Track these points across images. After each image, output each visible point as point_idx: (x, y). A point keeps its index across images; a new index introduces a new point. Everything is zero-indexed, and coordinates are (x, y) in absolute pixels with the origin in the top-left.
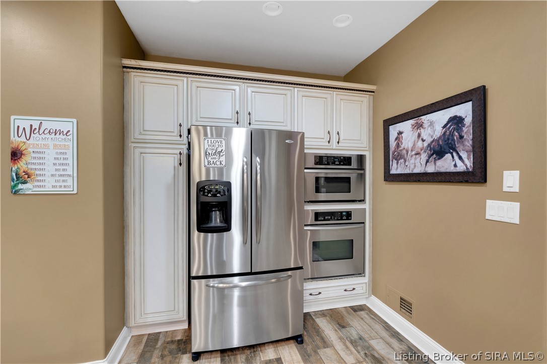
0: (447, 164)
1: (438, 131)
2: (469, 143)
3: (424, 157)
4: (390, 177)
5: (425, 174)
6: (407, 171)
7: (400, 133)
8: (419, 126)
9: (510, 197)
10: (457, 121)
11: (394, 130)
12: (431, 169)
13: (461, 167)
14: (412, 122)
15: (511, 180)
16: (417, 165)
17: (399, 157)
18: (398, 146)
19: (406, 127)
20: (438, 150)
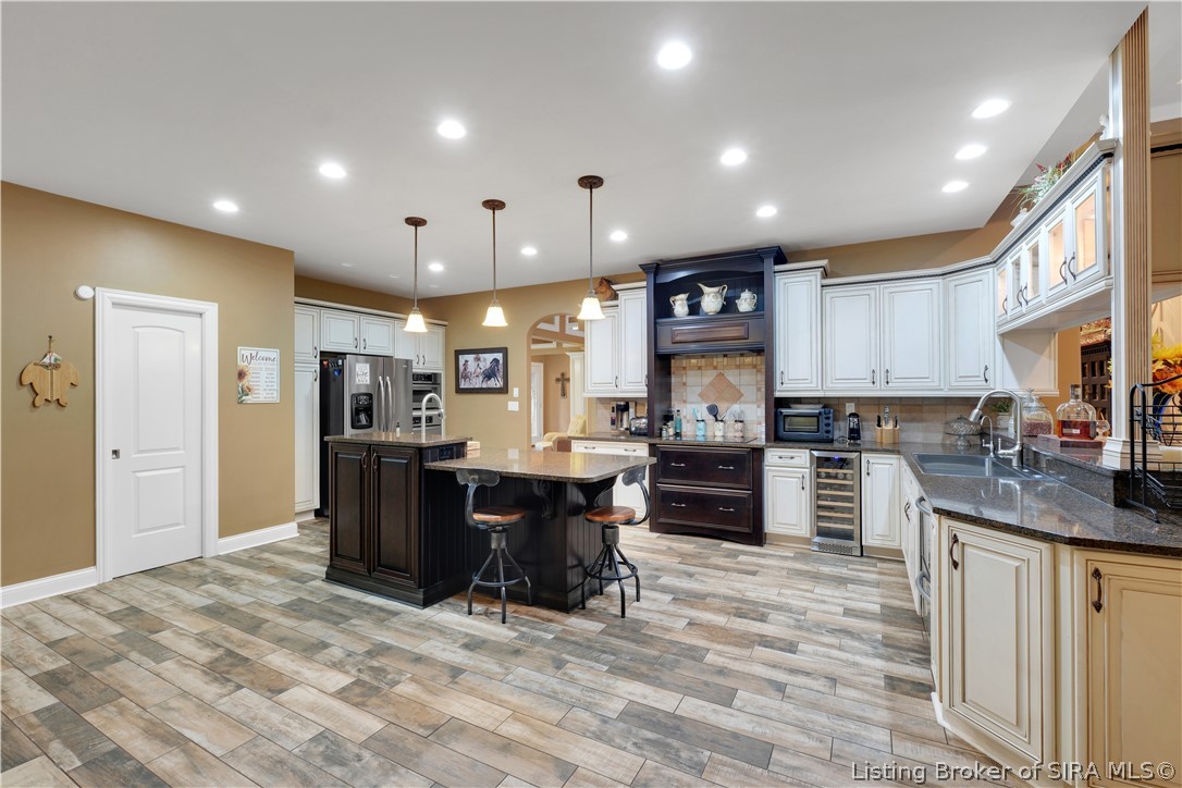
0: (493, 383)
1: (488, 365)
2: (501, 374)
3: (481, 378)
4: (459, 391)
5: (482, 389)
6: (471, 387)
7: (466, 361)
8: (478, 359)
9: (515, 399)
10: (496, 361)
11: (462, 359)
12: (484, 386)
13: (498, 386)
14: (474, 356)
15: (515, 392)
16: (477, 383)
17: (465, 377)
18: (465, 369)
19: (470, 358)
20: (489, 375)
